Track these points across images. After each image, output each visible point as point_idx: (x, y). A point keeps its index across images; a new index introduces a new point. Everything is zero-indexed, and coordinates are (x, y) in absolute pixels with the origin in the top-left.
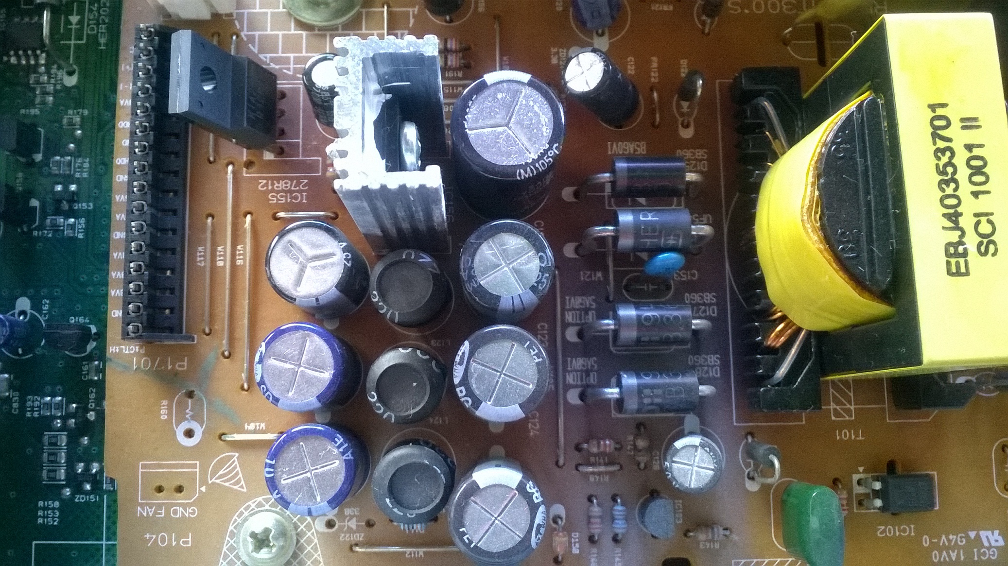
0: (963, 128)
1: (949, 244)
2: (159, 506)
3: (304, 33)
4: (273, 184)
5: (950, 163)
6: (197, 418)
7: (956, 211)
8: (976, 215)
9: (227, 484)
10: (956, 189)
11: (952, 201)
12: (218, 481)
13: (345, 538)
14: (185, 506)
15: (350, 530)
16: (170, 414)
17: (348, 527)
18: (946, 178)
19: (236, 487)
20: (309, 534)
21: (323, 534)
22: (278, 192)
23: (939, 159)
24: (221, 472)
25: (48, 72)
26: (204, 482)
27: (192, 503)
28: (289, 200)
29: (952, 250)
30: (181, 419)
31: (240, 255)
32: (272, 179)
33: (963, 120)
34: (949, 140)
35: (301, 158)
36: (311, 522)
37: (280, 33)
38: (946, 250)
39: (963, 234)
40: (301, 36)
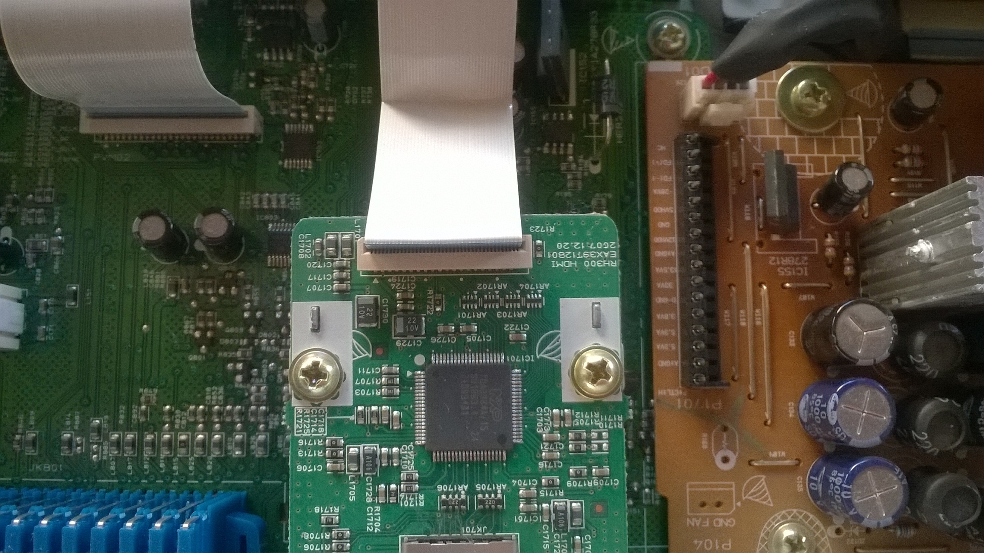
2: (704, 518)
3: (796, 137)
4: (780, 260)
6: (732, 448)
9: (757, 500)
12: (750, 498)
13: (851, 542)
14: (724, 518)
15: (854, 536)
16: (710, 446)
17: (853, 533)
19: (765, 503)
20: (823, 539)
21: (834, 539)
22: (785, 267)
24: (752, 491)
25: (576, 161)
26: (739, 498)
27: (729, 516)
28: (794, 273)
30: (718, 448)
31: (758, 317)
32: (780, 256)
35: (801, 239)
36: (825, 531)
37: (778, 137)
40: (793, 139)
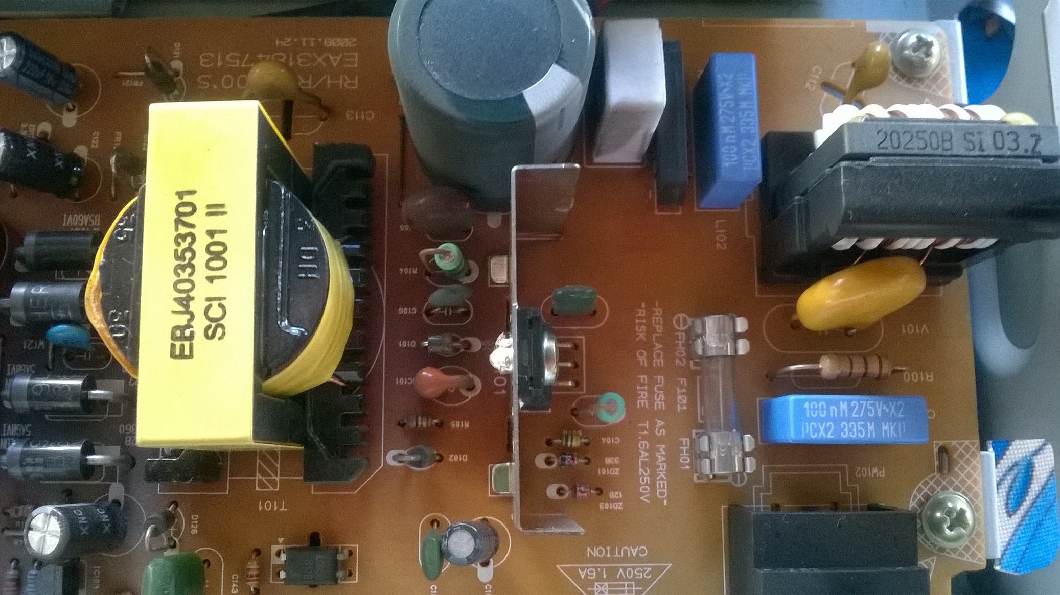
0: (209, 214)
1: (177, 328)
5: (190, 249)
7: (188, 296)
8: (208, 299)
10: (191, 274)
11: (187, 286)
18: (183, 263)
23: (179, 244)
29: (178, 333)
33: (209, 206)
34: (192, 226)
38: (173, 333)
39: (192, 317)
